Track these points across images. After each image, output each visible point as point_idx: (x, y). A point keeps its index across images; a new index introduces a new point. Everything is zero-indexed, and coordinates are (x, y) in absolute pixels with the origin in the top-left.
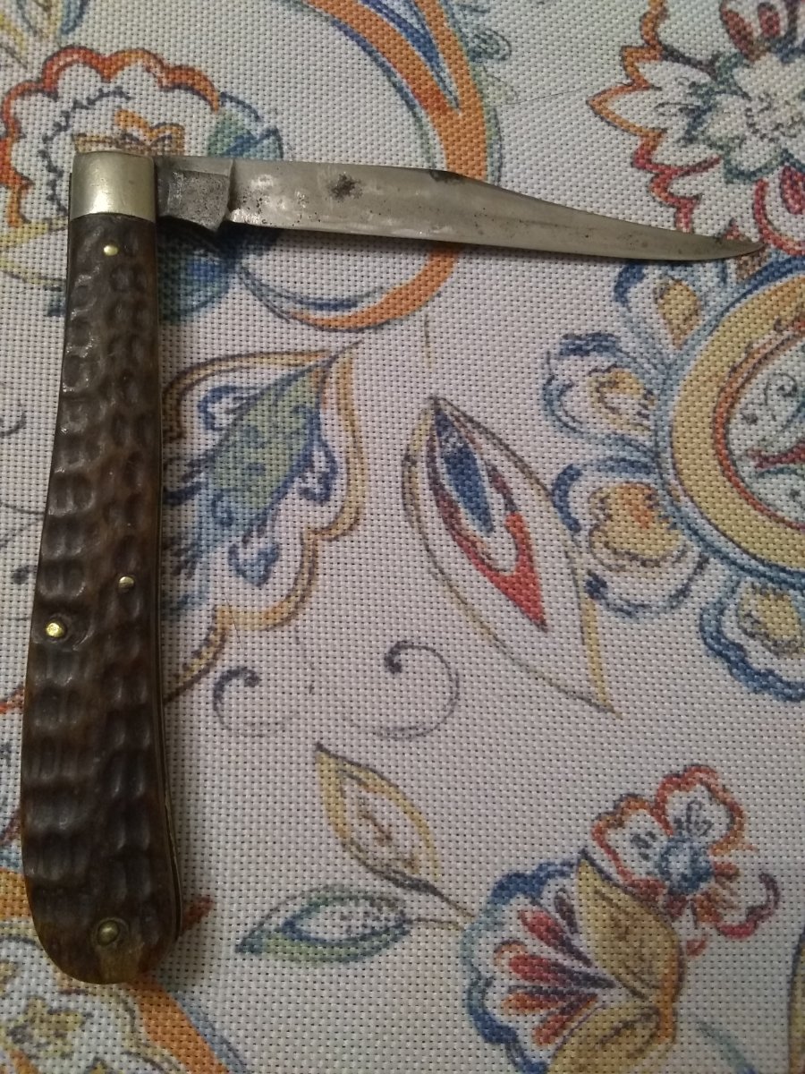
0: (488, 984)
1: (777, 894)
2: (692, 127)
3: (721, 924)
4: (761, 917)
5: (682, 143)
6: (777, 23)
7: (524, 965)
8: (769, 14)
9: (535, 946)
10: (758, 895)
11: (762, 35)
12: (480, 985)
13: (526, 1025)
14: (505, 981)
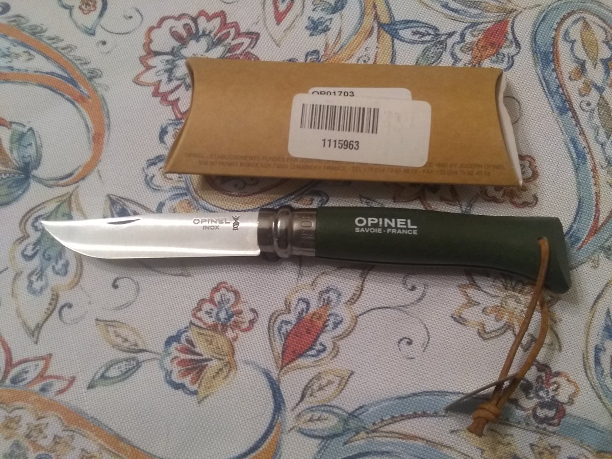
0: (171, 373)
1: (257, 314)
2: (170, 76)
3: (241, 329)
4: (254, 322)
5: (168, 83)
6: (192, 29)
7: (182, 363)
8: (188, 27)
9: (183, 356)
10: (251, 316)
11: (187, 36)
12: (168, 374)
13: (187, 381)
14: (176, 370)
